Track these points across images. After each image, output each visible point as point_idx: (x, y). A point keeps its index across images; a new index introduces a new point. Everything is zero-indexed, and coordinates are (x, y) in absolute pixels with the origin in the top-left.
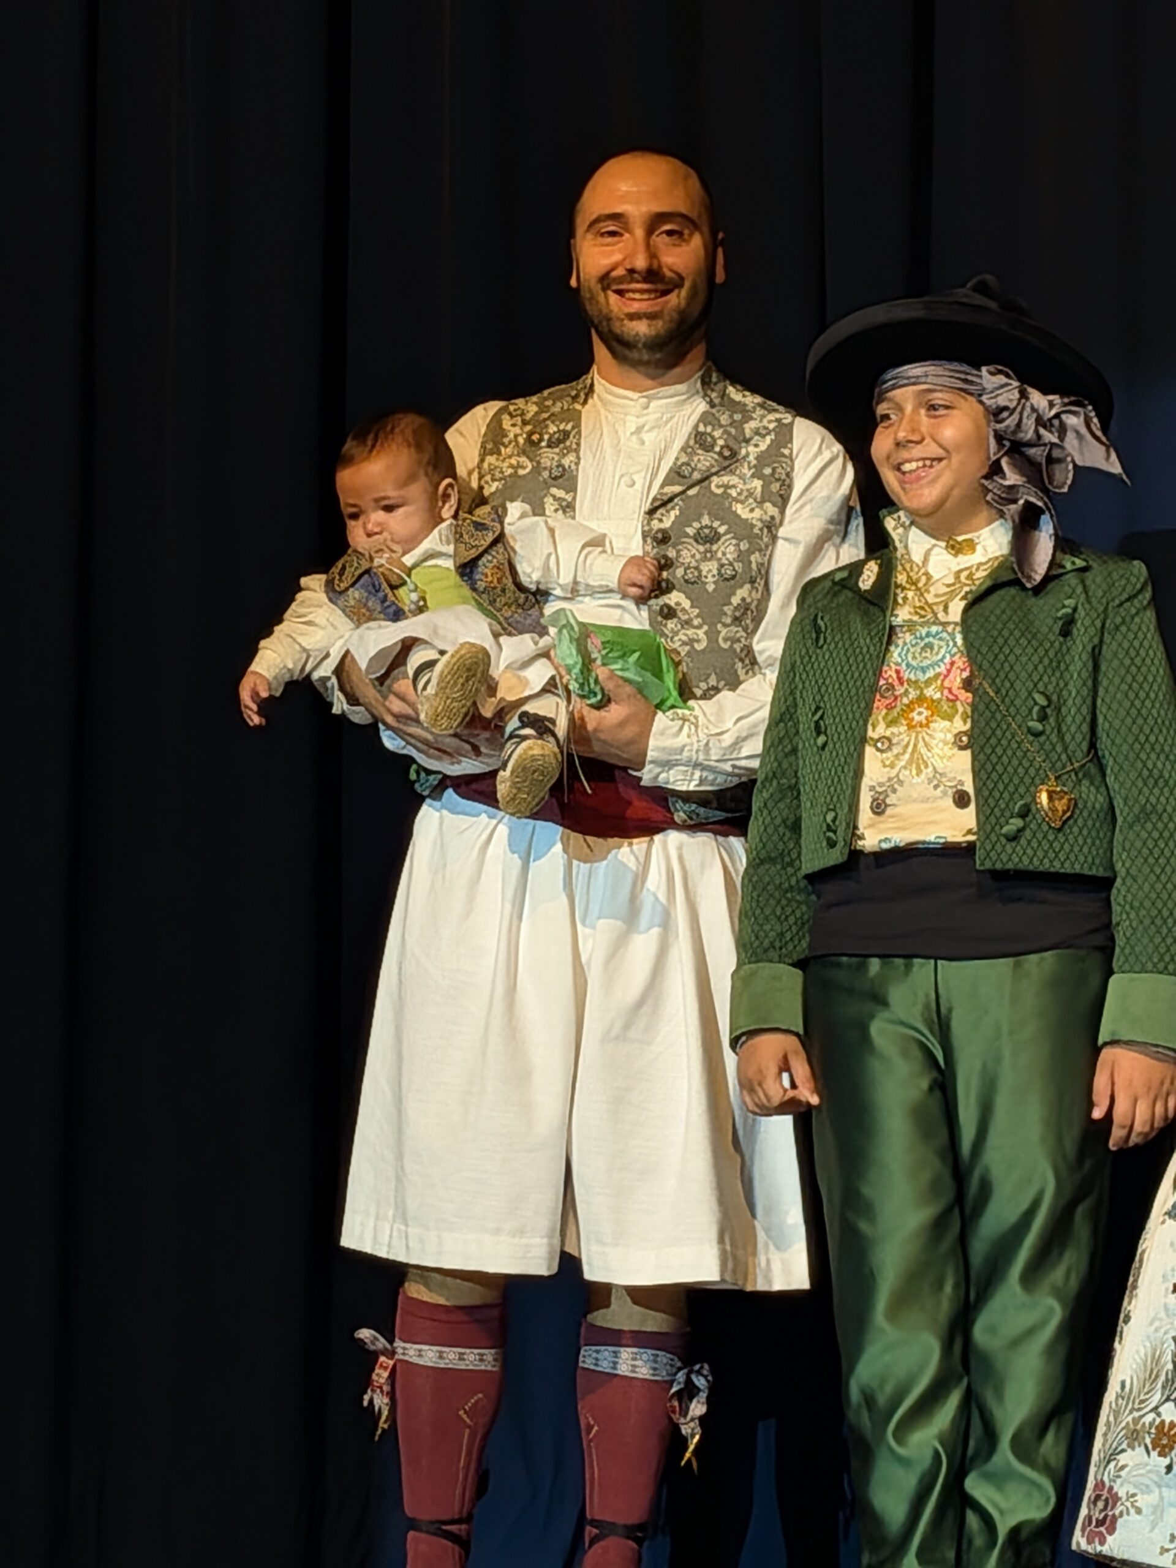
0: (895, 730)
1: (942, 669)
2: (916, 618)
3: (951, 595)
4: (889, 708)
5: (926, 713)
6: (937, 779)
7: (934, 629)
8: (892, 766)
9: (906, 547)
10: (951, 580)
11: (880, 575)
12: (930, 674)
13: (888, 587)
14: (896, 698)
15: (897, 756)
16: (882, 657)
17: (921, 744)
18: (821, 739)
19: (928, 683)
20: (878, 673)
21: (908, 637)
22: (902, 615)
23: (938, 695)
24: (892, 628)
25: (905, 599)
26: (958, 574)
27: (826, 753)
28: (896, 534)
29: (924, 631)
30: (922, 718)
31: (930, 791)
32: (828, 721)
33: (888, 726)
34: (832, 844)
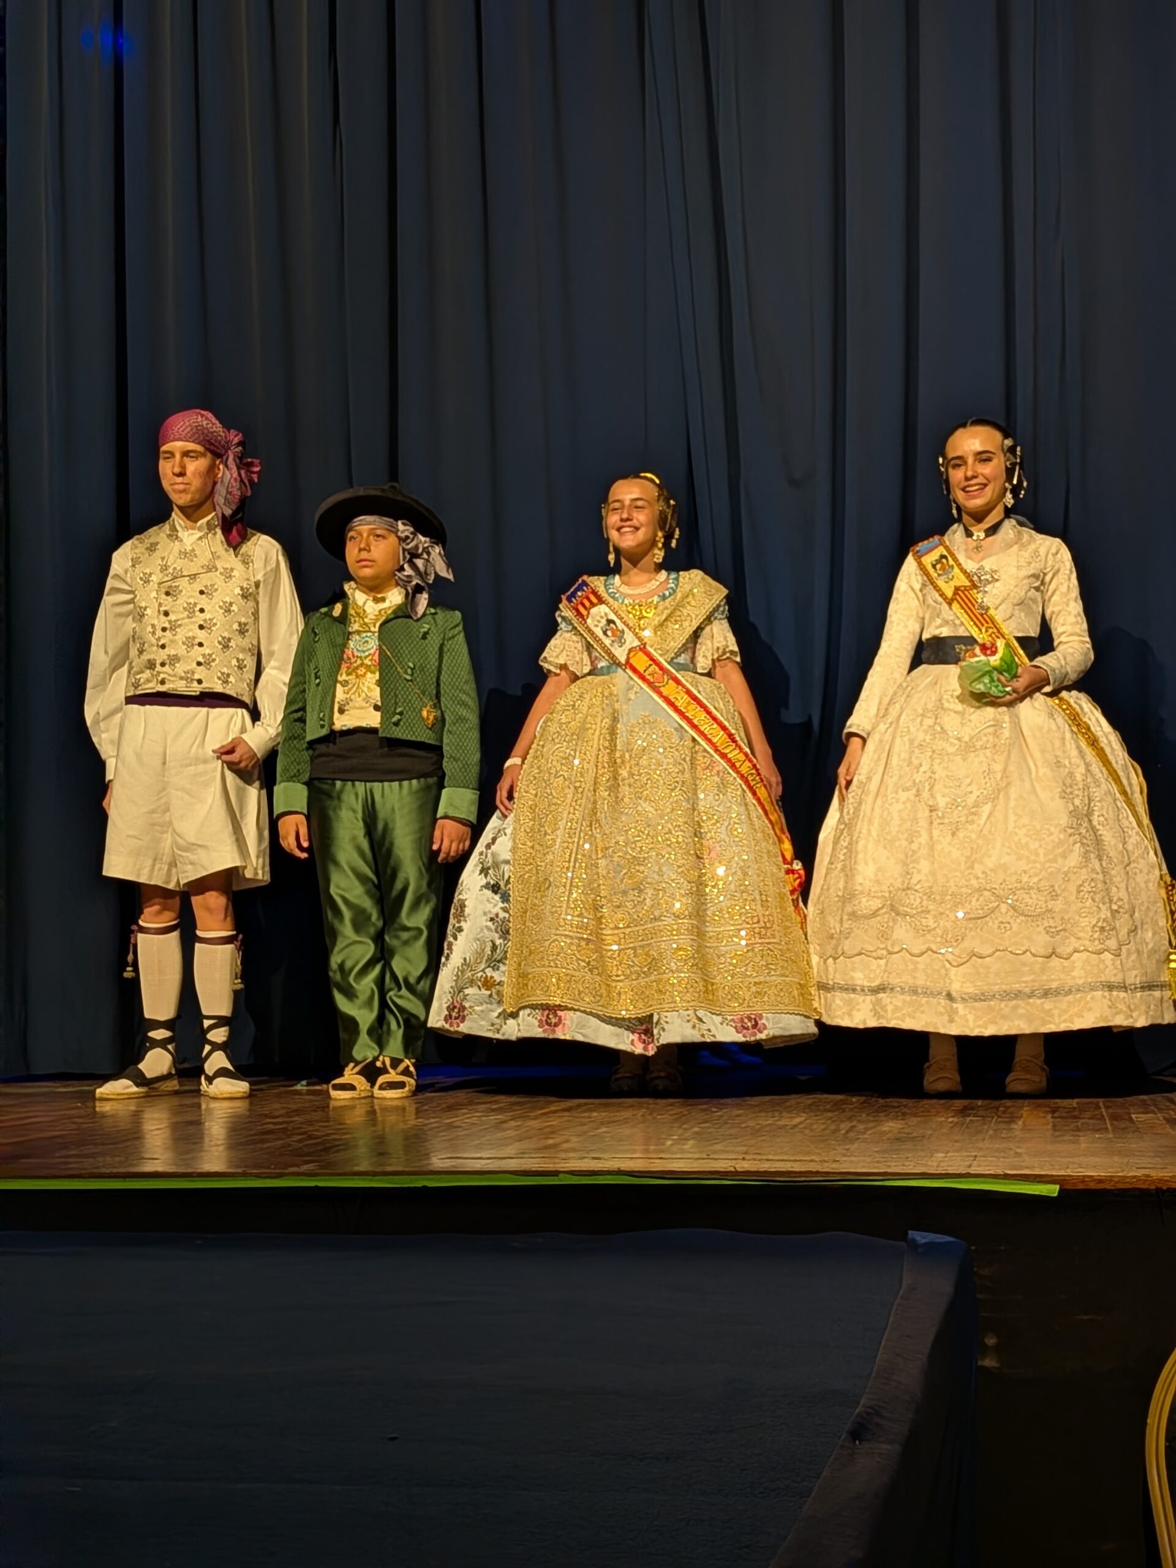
0: (350, 677)
1: (372, 651)
2: (361, 629)
3: (377, 620)
4: (348, 668)
5: (364, 670)
6: (367, 699)
7: (369, 634)
8: (348, 693)
9: (354, 598)
10: (377, 613)
11: (342, 610)
12: (367, 654)
13: (347, 616)
14: (351, 663)
15: (350, 689)
16: (345, 645)
17: (361, 685)
18: (318, 681)
19: (366, 657)
20: (343, 652)
21: (357, 637)
22: (355, 627)
23: (369, 663)
24: (350, 633)
25: (355, 621)
26: (380, 611)
27: (320, 688)
28: (349, 592)
29: (364, 635)
30: (362, 673)
31: (364, 704)
32: (320, 673)
33: (348, 674)
34: (322, 726)
